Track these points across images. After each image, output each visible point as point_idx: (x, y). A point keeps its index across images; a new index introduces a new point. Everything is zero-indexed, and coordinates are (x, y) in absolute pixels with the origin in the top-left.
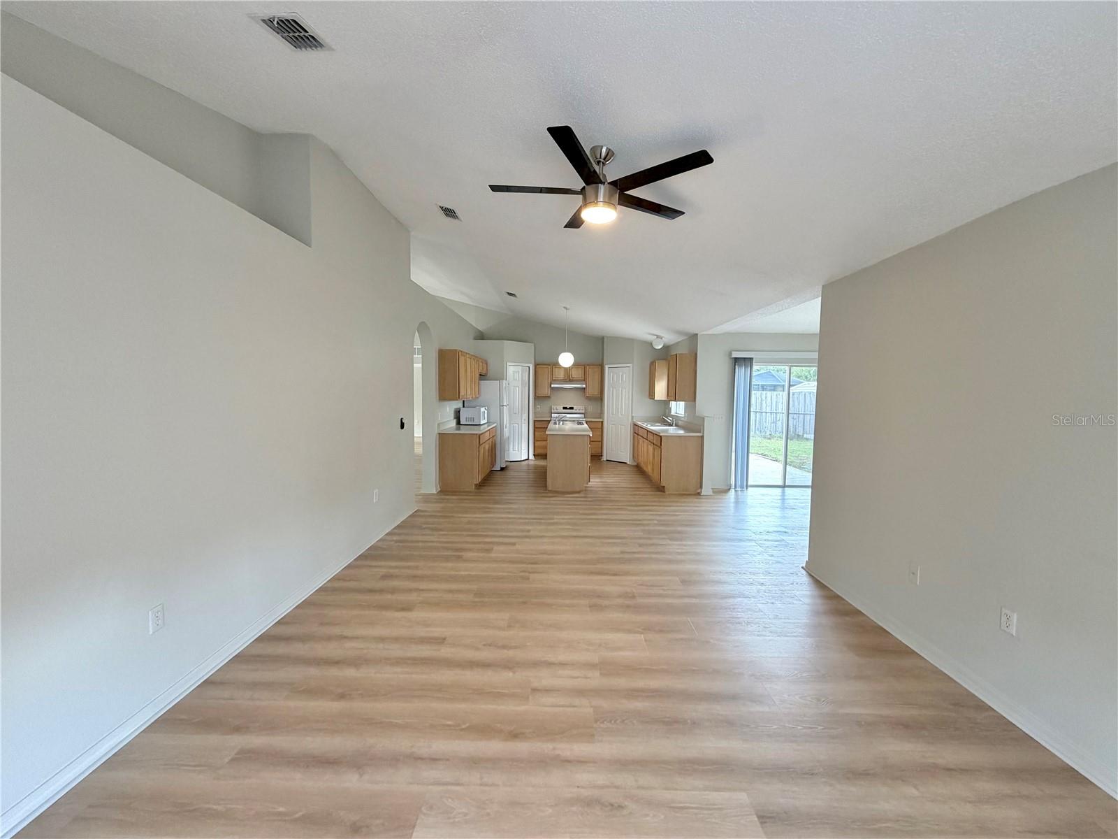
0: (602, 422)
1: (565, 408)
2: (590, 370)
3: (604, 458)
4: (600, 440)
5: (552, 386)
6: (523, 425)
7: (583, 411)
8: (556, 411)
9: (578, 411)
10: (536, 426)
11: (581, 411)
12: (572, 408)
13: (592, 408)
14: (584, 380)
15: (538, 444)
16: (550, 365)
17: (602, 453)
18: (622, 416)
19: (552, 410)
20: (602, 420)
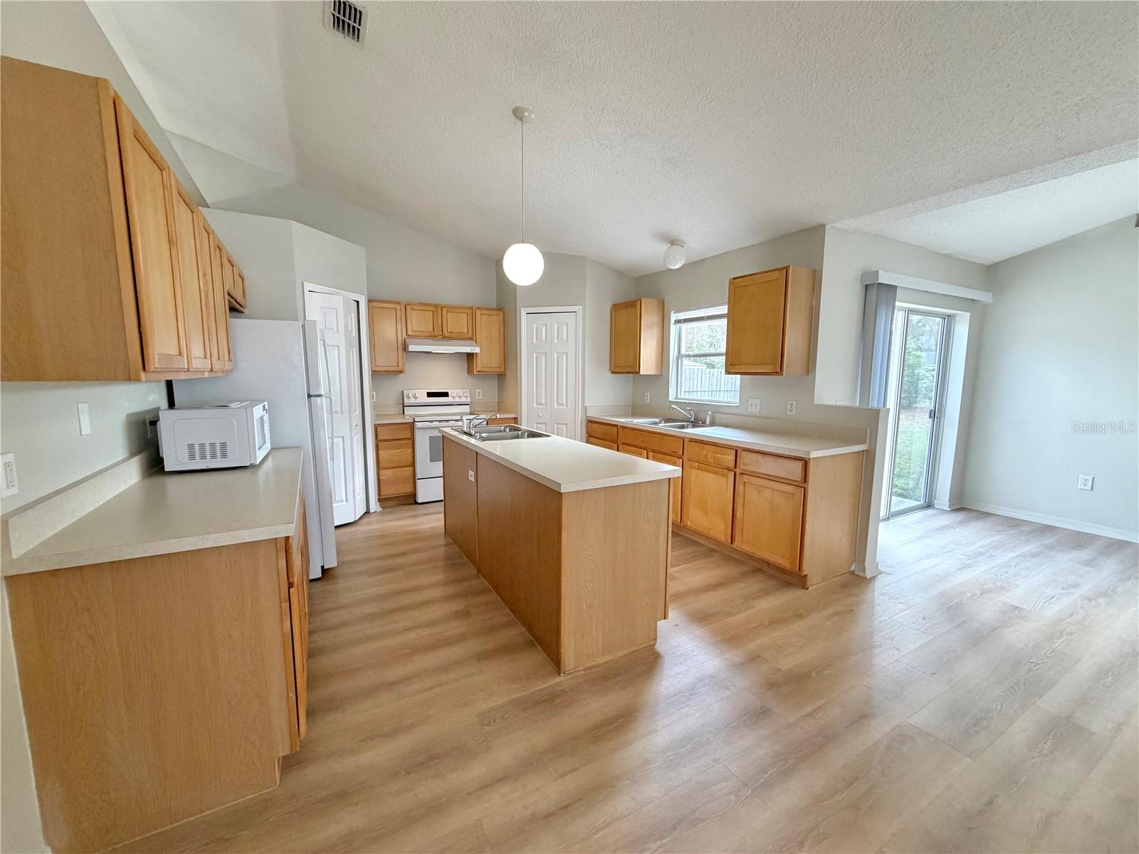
0: (516, 419)
1: (430, 395)
2: (482, 320)
5: (411, 348)
6: (355, 438)
7: (469, 400)
8: (412, 401)
9: (457, 400)
10: (380, 437)
11: (463, 400)
12: (446, 394)
13: (484, 392)
14: (471, 338)
15: (387, 474)
16: (398, 303)
18: (561, 407)
19: (405, 398)
20: (514, 416)
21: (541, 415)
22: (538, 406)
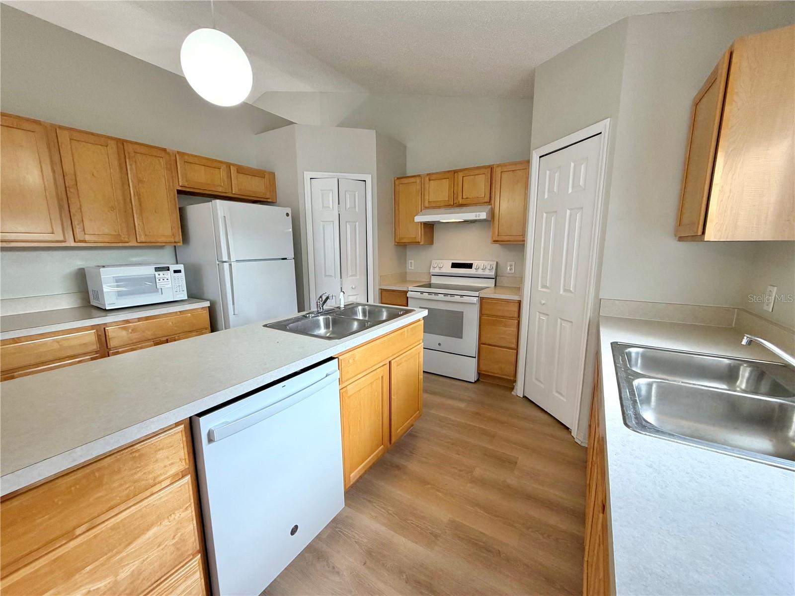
0: (519, 303)
1: (455, 265)
2: (503, 179)
3: (519, 391)
4: (514, 346)
7: (492, 273)
8: (437, 271)
9: (480, 272)
11: (487, 273)
12: (469, 266)
13: (516, 265)
14: (484, 203)
17: (515, 375)
18: (568, 294)
19: (432, 268)
20: (517, 298)
21: (543, 302)
22: (542, 290)
